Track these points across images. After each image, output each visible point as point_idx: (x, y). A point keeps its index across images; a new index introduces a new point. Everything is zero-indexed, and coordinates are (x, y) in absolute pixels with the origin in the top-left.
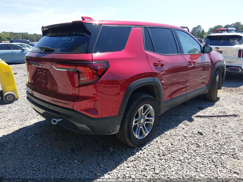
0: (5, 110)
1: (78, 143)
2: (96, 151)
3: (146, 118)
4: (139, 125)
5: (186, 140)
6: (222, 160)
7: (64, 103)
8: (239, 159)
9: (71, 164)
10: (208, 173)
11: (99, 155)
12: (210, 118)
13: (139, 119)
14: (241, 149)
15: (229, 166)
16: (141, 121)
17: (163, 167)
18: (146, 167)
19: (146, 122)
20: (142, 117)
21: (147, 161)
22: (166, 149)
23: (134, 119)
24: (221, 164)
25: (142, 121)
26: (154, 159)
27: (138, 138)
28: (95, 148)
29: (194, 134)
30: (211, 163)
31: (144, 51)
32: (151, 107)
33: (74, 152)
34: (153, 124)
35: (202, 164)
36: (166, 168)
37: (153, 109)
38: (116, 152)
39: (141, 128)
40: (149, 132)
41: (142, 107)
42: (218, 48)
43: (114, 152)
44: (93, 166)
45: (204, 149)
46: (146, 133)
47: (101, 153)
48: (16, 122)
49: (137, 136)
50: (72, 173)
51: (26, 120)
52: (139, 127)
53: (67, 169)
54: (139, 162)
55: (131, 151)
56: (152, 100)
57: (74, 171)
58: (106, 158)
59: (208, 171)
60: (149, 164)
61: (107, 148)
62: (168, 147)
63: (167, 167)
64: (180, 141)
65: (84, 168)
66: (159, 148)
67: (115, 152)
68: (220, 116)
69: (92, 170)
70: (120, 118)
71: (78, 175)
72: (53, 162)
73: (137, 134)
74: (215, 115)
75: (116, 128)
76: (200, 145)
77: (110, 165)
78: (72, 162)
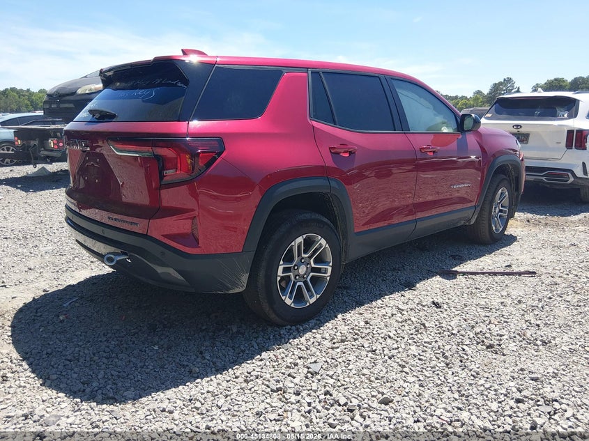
0: (25, 251)
1: (166, 315)
2: (202, 331)
3: (313, 265)
4: (295, 278)
5: (400, 315)
6: (465, 354)
7: (132, 223)
8: (504, 355)
9: (145, 352)
10: (426, 376)
11: (207, 338)
12: (470, 276)
13: (295, 265)
14: (515, 337)
15: (478, 366)
16: (300, 271)
17: (333, 361)
18: (298, 361)
19: (312, 274)
20: (303, 261)
21: (303, 350)
22: (351, 331)
23: (282, 262)
24: (461, 361)
25: (302, 270)
26: (319, 347)
27: (292, 306)
28: (199, 326)
29: (422, 305)
30: (438, 359)
31: (309, 120)
32: (323, 242)
33: (154, 331)
34: (328, 278)
35: (420, 359)
36: (340, 363)
37: (327, 246)
38: (243, 334)
39: (299, 286)
40: (318, 296)
41: (300, 240)
42: (518, 126)
43: (238, 332)
44: (189, 357)
45: (432, 334)
46: (311, 296)
47: (211, 334)
48: (44, 274)
49: (288, 301)
50: (142, 367)
51: (67, 270)
52: (295, 284)
53: (133, 360)
54: (285, 351)
55: (276, 331)
56: (326, 226)
57: (147, 364)
58: (218, 344)
59: (426, 373)
60: (306, 356)
61: (227, 326)
62: (357, 328)
63: (343, 361)
64: (387, 317)
65: (170, 359)
66: (336, 328)
67: (241, 333)
68: (495, 274)
69: (185, 363)
70: (249, 258)
71: (155, 371)
72: (108, 347)
73: (290, 298)
74: (485, 271)
75: (240, 279)
76: (427, 326)
77: (224, 355)
78: (147, 349)
